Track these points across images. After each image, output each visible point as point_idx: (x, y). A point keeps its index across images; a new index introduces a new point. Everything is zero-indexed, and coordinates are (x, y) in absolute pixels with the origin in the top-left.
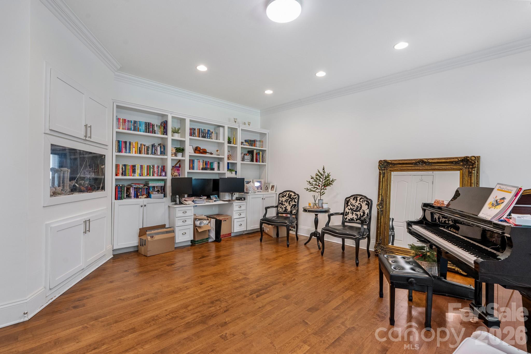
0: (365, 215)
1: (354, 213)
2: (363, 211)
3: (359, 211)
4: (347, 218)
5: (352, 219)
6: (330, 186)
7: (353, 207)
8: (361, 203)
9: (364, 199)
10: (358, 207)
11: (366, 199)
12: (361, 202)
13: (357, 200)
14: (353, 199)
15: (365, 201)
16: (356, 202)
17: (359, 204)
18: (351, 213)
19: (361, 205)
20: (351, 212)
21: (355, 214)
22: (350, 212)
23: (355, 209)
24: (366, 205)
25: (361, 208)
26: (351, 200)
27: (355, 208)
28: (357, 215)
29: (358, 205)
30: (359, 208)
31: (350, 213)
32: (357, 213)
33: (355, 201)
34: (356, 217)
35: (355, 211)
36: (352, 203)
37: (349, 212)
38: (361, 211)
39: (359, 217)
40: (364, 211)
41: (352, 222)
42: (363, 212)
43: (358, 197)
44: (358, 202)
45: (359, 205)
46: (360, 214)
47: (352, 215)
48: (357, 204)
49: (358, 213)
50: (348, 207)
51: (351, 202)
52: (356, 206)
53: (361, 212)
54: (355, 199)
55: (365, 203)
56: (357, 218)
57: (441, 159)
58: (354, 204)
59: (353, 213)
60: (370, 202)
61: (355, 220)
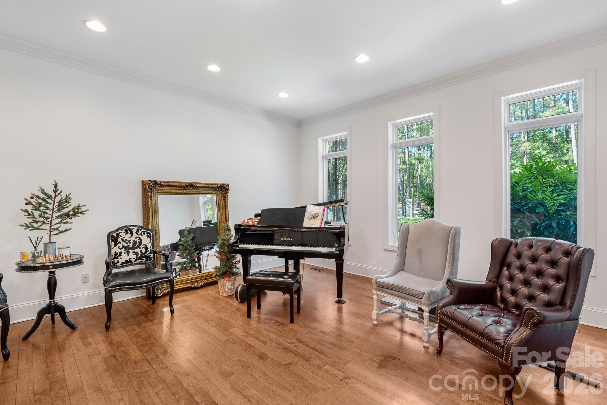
0: (149, 251)
1: (131, 251)
2: (144, 246)
3: (138, 247)
4: (118, 262)
5: (128, 262)
6: (79, 216)
7: (127, 244)
8: (140, 236)
9: (142, 231)
10: (136, 242)
11: (144, 230)
12: (139, 234)
13: (132, 233)
14: (124, 233)
15: (145, 233)
16: (132, 236)
17: (136, 238)
18: (125, 253)
19: (140, 239)
20: (126, 251)
21: (132, 253)
22: (123, 252)
23: (131, 246)
24: (147, 238)
25: (141, 242)
26: (123, 234)
27: (132, 244)
28: (136, 254)
29: (135, 240)
30: (138, 243)
31: (123, 254)
32: (136, 251)
33: (129, 235)
34: (135, 256)
35: (131, 249)
36: (125, 239)
37: (121, 253)
38: (141, 246)
39: (139, 255)
40: (146, 245)
41: (127, 265)
42: (145, 248)
43: (132, 229)
44: (135, 235)
45: (137, 240)
46: (141, 251)
47: (128, 255)
48: (133, 238)
49: (138, 250)
50: (119, 245)
51: (122, 237)
52: (132, 241)
53: (141, 248)
54: (129, 232)
55: (146, 235)
56: (137, 257)
57: (204, 184)
58: (128, 239)
59: (128, 253)
60: (151, 233)
61: (133, 260)
